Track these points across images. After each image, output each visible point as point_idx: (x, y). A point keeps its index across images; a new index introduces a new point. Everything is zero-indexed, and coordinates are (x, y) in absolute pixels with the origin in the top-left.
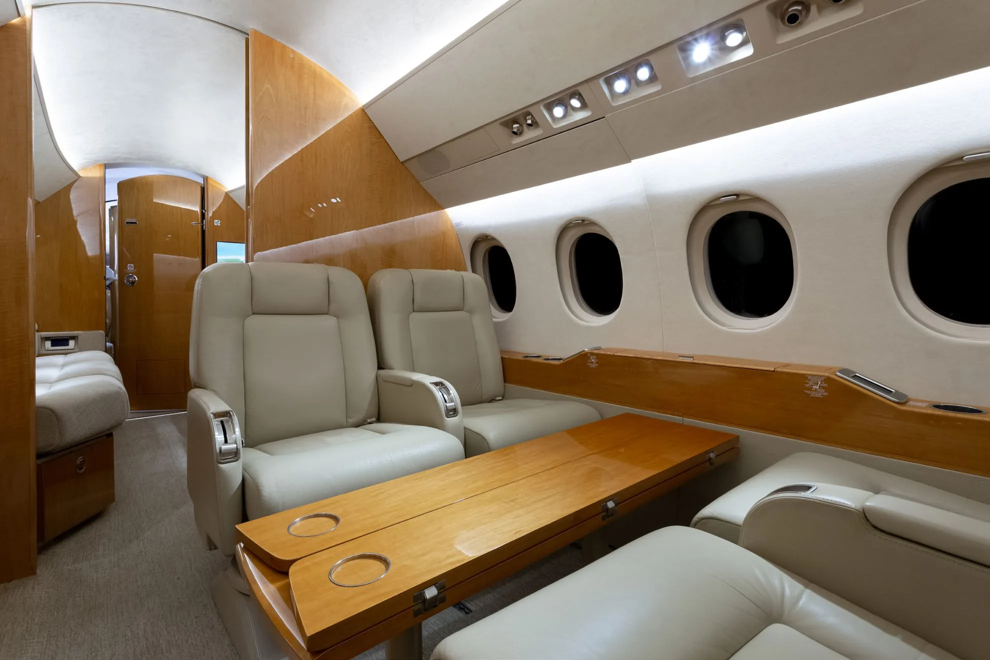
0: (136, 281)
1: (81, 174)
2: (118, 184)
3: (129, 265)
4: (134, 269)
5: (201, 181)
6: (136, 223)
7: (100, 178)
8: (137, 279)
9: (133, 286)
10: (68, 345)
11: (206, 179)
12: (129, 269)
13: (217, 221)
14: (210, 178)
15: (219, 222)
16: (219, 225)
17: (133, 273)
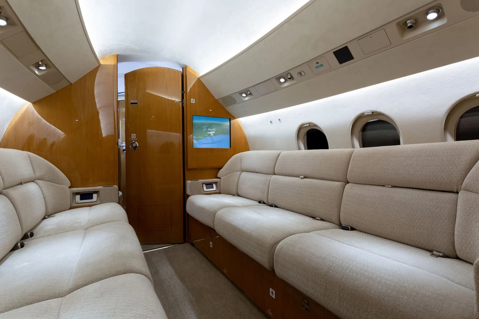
1: (102, 62)
2: (125, 75)
3: (132, 135)
4: (136, 137)
5: (181, 70)
6: (137, 103)
7: (114, 65)
8: (138, 145)
9: (136, 150)
10: (92, 198)
11: (185, 68)
12: (132, 137)
13: (193, 99)
14: (188, 67)
15: (194, 100)
16: (194, 102)
17: (136, 140)
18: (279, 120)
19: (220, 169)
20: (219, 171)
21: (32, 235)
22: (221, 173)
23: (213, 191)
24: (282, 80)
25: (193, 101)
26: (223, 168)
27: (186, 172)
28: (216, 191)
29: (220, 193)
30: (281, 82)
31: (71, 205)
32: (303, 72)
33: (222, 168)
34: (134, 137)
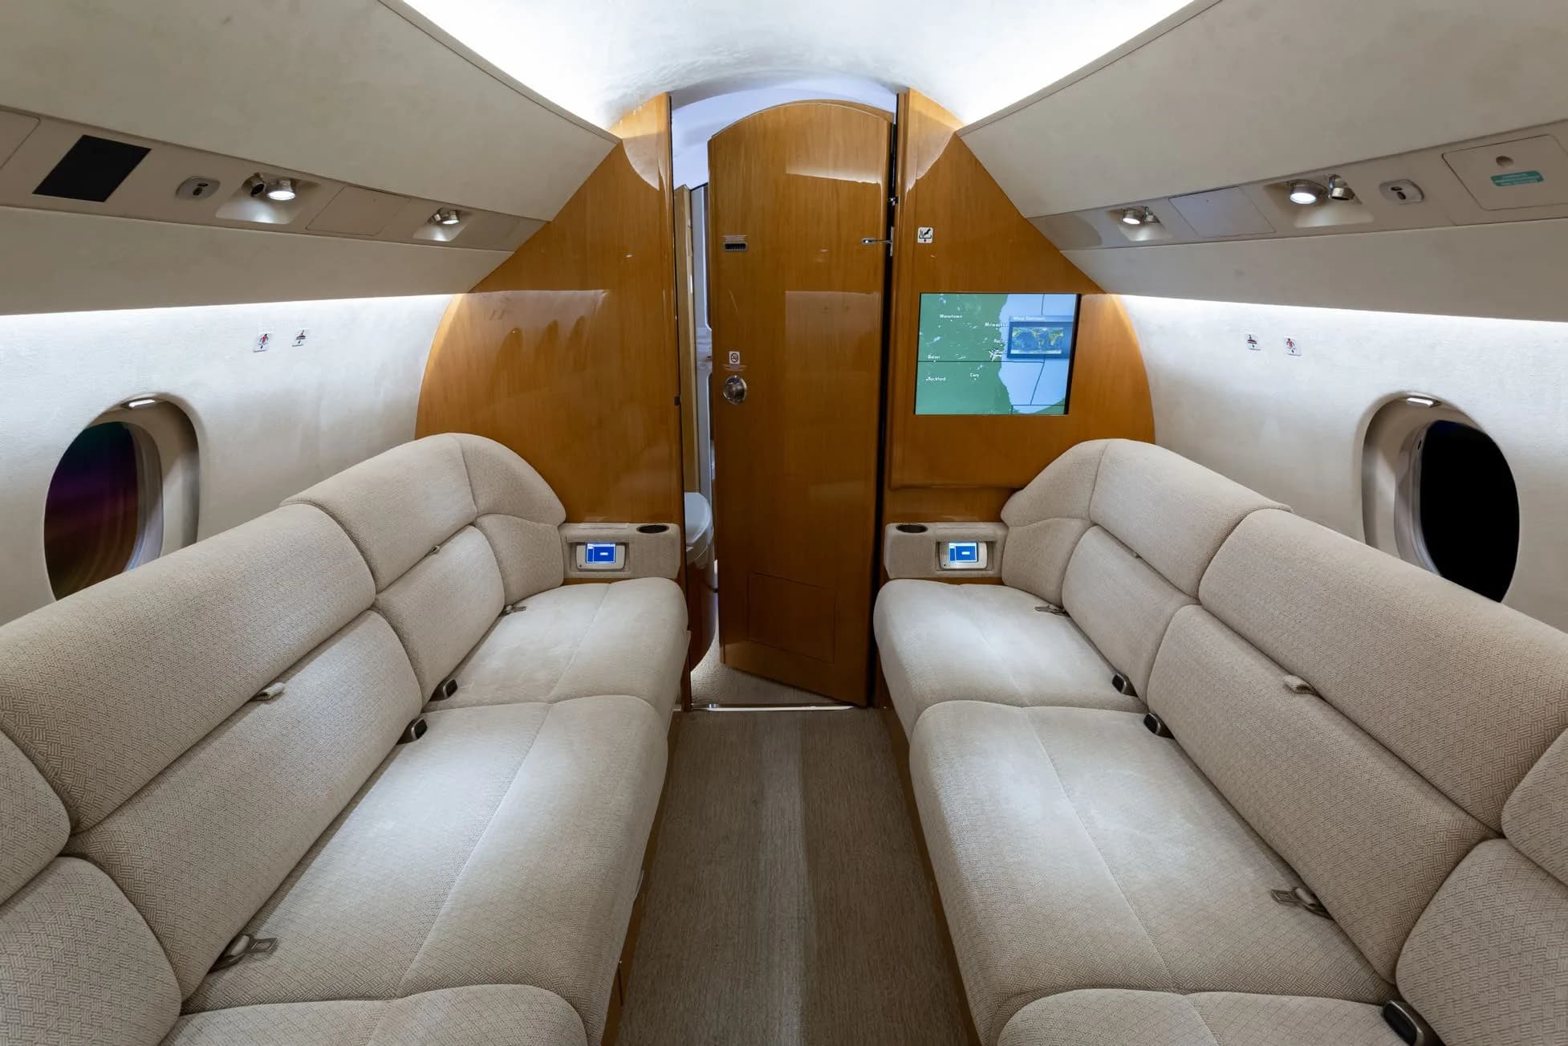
0: (743, 390)
1: (621, 133)
2: (710, 143)
3: (731, 353)
4: (741, 364)
5: (889, 104)
6: (742, 246)
7: (659, 135)
8: (746, 389)
9: (740, 403)
11: (903, 96)
12: (731, 362)
13: (925, 230)
14: (914, 91)
15: (931, 233)
16: (929, 241)
17: (741, 370)
18: (1290, 343)
19: (1014, 490)
20: (1009, 497)
21: (452, 688)
22: (1017, 505)
23: (973, 572)
24: (1303, 198)
25: (927, 236)
26: (1025, 489)
27: (888, 495)
28: (983, 572)
29: (999, 581)
30: (1298, 204)
31: (565, 572)
32: (1415, 186)
33: (1022, 489)
34: (734, 360)
